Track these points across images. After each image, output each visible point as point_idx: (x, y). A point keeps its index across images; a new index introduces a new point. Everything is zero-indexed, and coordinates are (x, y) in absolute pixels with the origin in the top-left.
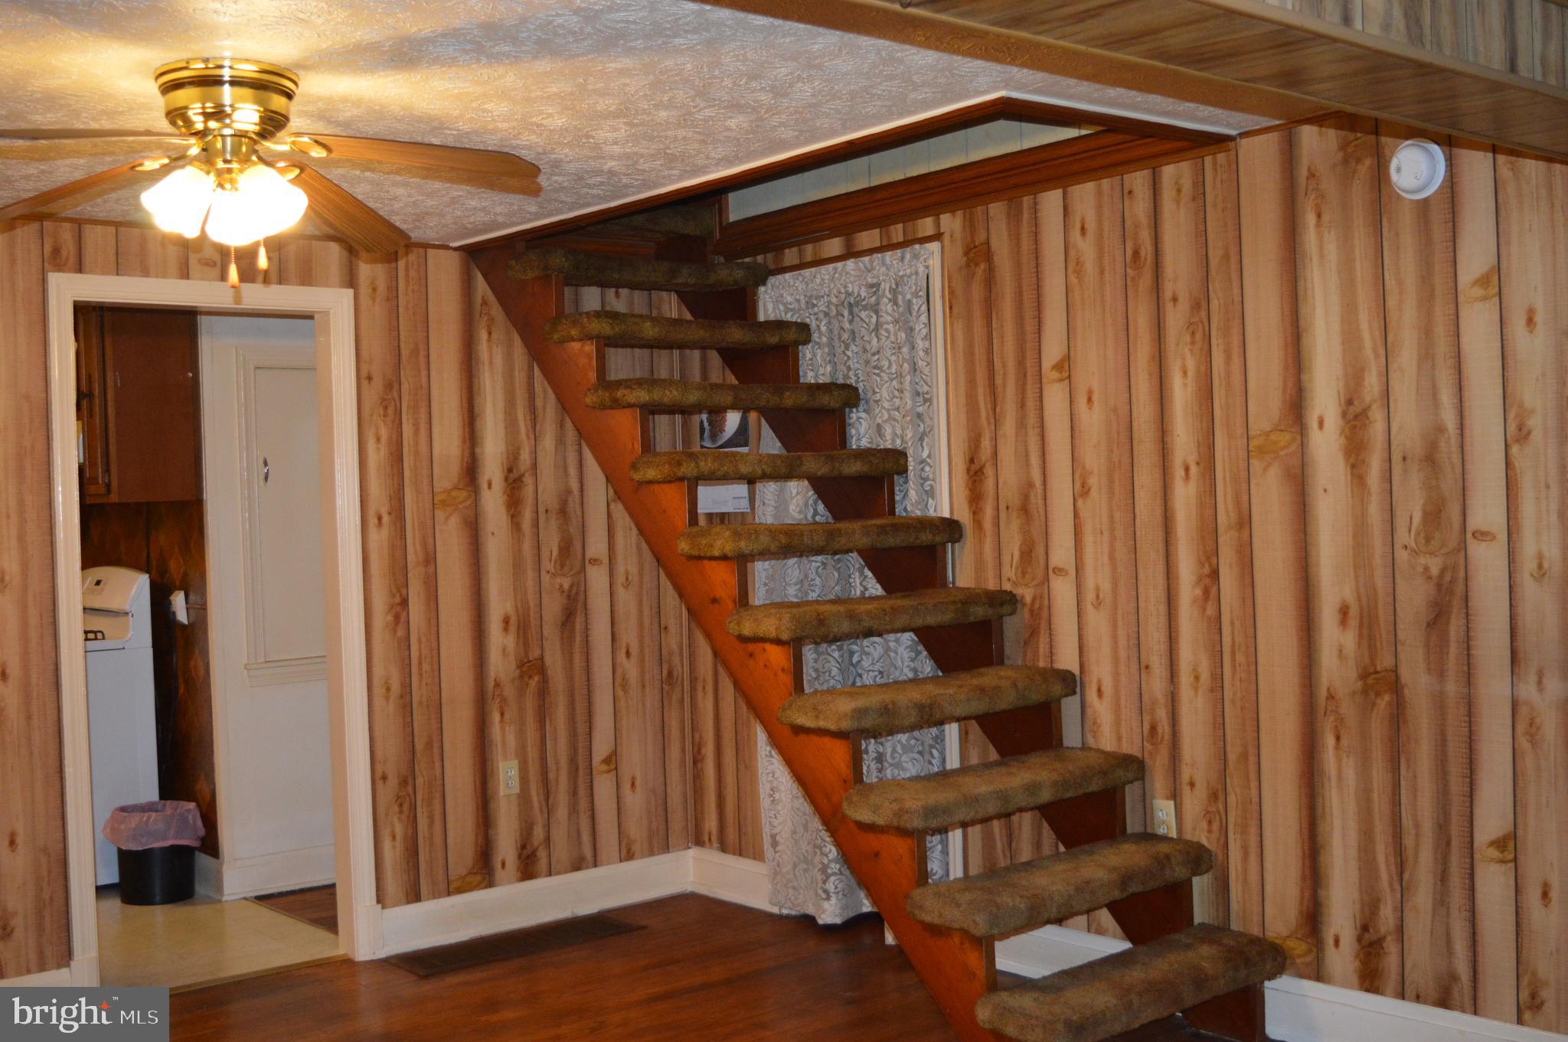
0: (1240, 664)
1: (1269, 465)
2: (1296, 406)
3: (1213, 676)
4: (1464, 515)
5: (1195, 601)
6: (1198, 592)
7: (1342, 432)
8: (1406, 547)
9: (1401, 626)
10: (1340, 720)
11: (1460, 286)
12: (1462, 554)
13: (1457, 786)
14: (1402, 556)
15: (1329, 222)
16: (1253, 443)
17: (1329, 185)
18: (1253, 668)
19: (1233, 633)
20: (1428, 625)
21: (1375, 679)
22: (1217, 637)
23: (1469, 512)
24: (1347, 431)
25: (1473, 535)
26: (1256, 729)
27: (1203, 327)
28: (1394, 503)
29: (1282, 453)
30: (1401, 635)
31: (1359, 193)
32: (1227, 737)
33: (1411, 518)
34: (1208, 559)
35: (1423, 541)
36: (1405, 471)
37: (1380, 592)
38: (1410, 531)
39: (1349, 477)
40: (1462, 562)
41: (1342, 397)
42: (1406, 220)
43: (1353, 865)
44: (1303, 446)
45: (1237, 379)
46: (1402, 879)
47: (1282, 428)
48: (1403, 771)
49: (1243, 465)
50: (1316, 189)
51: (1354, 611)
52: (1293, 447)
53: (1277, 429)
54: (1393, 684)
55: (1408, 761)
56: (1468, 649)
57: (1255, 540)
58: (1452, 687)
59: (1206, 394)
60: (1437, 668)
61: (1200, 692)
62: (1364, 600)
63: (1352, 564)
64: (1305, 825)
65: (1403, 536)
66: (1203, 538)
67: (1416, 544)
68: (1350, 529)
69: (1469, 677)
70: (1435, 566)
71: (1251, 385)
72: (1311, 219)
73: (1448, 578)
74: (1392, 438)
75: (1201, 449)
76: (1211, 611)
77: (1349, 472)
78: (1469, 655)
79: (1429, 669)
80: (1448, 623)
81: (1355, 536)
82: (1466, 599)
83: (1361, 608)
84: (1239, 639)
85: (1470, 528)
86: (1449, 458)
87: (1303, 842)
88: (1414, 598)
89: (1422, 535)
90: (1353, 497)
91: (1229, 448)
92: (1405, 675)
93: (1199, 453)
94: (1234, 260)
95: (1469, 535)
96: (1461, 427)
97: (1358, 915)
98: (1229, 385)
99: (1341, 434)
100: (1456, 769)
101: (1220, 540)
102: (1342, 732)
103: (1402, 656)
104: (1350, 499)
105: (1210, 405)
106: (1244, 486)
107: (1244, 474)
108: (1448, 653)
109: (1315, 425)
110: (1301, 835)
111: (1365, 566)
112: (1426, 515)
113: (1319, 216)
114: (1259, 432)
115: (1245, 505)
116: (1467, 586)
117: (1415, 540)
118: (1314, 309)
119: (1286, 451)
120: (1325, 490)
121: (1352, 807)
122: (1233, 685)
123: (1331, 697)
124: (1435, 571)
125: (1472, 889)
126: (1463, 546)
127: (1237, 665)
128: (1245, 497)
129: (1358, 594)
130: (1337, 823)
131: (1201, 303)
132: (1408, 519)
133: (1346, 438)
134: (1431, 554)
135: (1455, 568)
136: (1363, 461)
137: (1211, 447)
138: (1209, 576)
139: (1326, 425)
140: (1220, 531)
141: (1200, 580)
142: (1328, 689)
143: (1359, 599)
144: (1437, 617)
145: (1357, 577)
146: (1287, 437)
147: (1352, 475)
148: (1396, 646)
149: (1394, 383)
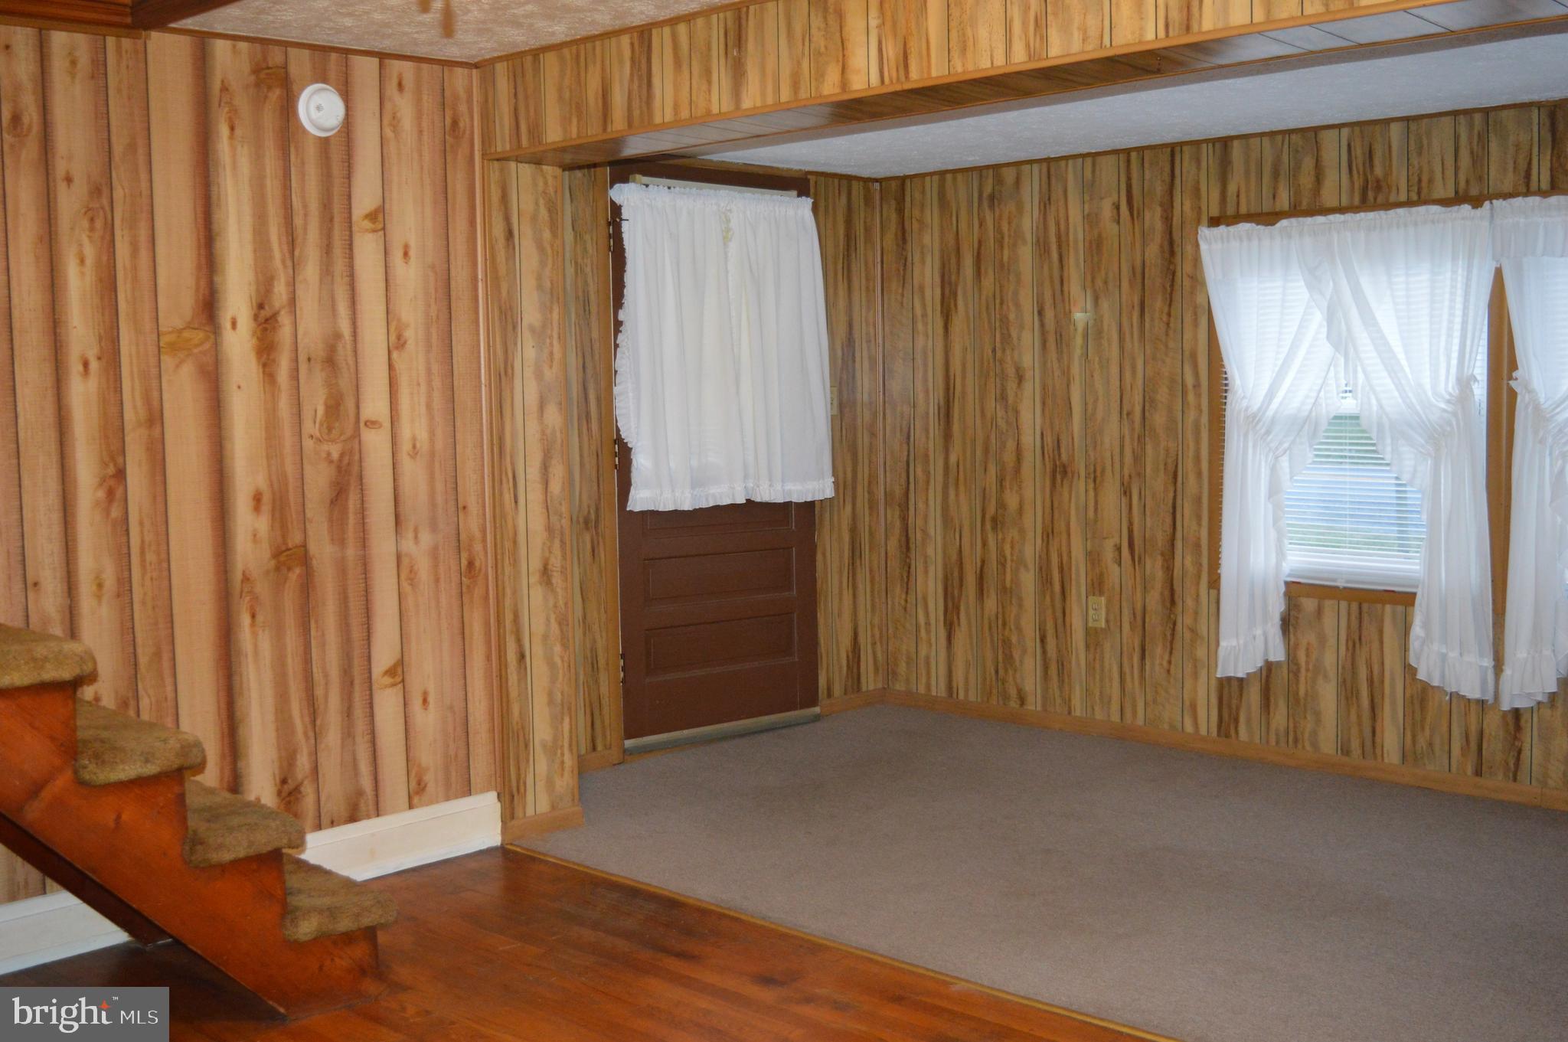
0: (151, 564)
1: (181, 362)
2: (209, 306)
3: (120, 581)
4: (358, 407)
5: (97, 503)
6: (101, 494)
7: (254, 333)
8: (312, 436)
9: (309, 505)
10: (255, 598)
11: (354, 218)
12: (357, 441)
13: (357, 634)
14: (308, 444)
15: (242, 137)
16: (164, 340)
17: (242, 102)
18: (165, 565)
19: (142, 532)
20: (332, 502)
21: (287, 556)
22: (124, 539)
23: (362, 406)
24: (259, 333)
25: (366, 424)
26: (169, 625)
27: (105, 214)
28: (301, 399)
29: (196, 351)
30: (309, 514)
31: (270, 119)
32: (137, 640)
33: (316, 411)
34: (113, 459)
35: (326, 431)
36: (310, 370)
37: (291, 480)
38: (315, 422)
39: (261, 375)
40: (356, 447)
41: (254, 301)
42: (311, 152)
43: (271, 728)
44: (217, 346)
45: (144, 274)
46: (315, 726)
47: (196, 326)
48: (313, 633)
49: (153, 361)
50: (230, 103)
51: (267, 498)
52: (207, 346)
53: (189, 327)
54: (303, 557)
55: (316, 622)
56: (363, 518)
57: (167, 436)
58: (351, 552)
59: (108, 285)
60: (340, 541)
61: (105, 599)
62: (276, 486)
63: (264, 454)
64: (223, 706)
65: (309, 427)
66: (106, 437)
67: (320, 433)
68: (263, 422)
69: (364, 542)
70: (335, 451)
71: (161, 281)
72: (224, 130)
73: (346, 460)
74: (299, 341)
75: (103, 344)
76: (116, 512)
77: (261, 370)
78: (364, 523)
79: (332, 540)
80: (347, 500)
81: (267, 428)
82: (361, 478)
83: (274, 493)
84: (149, 537)
85: (363, 417)
86: (346, 360)
87: (222, 723)
88: (318, 480)
89: (325, 426)
90: (265, 393)
91: (137, 345)
92: (313, 548)
93: (101, 347)
94: (141, 151)
95: (362, 425)
96: (355, 334)
97: (277, 772)
98: (135, 279)
99: (253, 335)
100: (356, 622)
101: (128, 439)
102: (257, 610)
103: (310, 533)
104: (262, 395)
105: (113, 297)
106: (154, 383)
107: (154, 371)
108: (347, 524)
109: (228, 325)
110: (219, 715)
111: (276, 456)
112: (328, 407)
113: (232, 129)
114: (170, 329)
115: (156, 403)
116: (361, 466)
117: (320, 430)
118: (228, 217)
119: (200, 349)
120: (239, 387)
121: (268, 675)
122: (143, 586)
123: (246, 579)
124: (335, 455)
125: (372, 715)
126: (357, 434)
127: (148, 564)
128: (155, 394)
129: (271, 481)
130: (254, 695)
131: (101, 189)
132: (313, 413)
133: (258, 338)
134: (332, 441)
135: (351, 452)
136: (274, 361)
137: (115, 341)
138: (113, 476)
139: (239, 325)
140: (128, 427)
141: (103, 480)
142: (244, 572)
143: (272, 485)
144: (338, 495)
145: (269, 466)
146: (201, 335)
147: (264, 372)
148: (305, 523)
149: (299, 293)
